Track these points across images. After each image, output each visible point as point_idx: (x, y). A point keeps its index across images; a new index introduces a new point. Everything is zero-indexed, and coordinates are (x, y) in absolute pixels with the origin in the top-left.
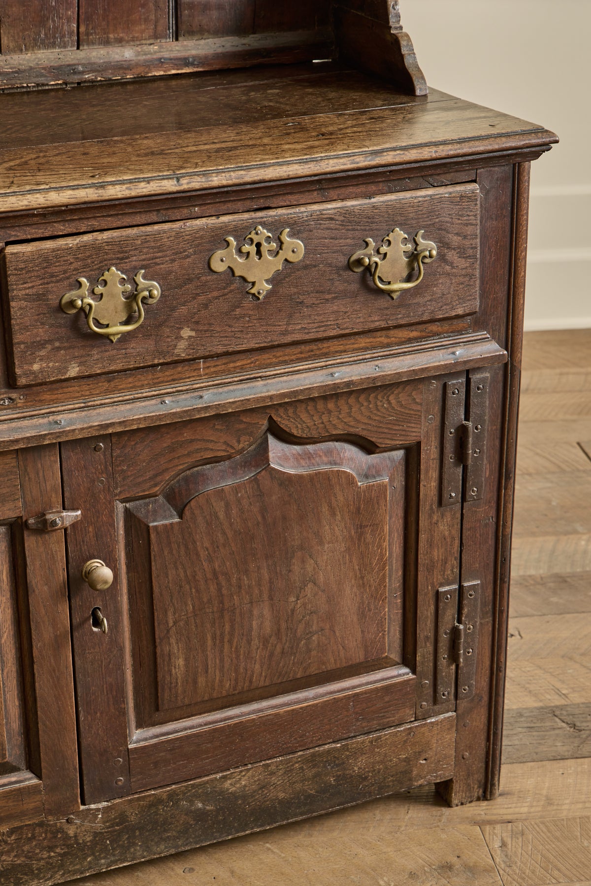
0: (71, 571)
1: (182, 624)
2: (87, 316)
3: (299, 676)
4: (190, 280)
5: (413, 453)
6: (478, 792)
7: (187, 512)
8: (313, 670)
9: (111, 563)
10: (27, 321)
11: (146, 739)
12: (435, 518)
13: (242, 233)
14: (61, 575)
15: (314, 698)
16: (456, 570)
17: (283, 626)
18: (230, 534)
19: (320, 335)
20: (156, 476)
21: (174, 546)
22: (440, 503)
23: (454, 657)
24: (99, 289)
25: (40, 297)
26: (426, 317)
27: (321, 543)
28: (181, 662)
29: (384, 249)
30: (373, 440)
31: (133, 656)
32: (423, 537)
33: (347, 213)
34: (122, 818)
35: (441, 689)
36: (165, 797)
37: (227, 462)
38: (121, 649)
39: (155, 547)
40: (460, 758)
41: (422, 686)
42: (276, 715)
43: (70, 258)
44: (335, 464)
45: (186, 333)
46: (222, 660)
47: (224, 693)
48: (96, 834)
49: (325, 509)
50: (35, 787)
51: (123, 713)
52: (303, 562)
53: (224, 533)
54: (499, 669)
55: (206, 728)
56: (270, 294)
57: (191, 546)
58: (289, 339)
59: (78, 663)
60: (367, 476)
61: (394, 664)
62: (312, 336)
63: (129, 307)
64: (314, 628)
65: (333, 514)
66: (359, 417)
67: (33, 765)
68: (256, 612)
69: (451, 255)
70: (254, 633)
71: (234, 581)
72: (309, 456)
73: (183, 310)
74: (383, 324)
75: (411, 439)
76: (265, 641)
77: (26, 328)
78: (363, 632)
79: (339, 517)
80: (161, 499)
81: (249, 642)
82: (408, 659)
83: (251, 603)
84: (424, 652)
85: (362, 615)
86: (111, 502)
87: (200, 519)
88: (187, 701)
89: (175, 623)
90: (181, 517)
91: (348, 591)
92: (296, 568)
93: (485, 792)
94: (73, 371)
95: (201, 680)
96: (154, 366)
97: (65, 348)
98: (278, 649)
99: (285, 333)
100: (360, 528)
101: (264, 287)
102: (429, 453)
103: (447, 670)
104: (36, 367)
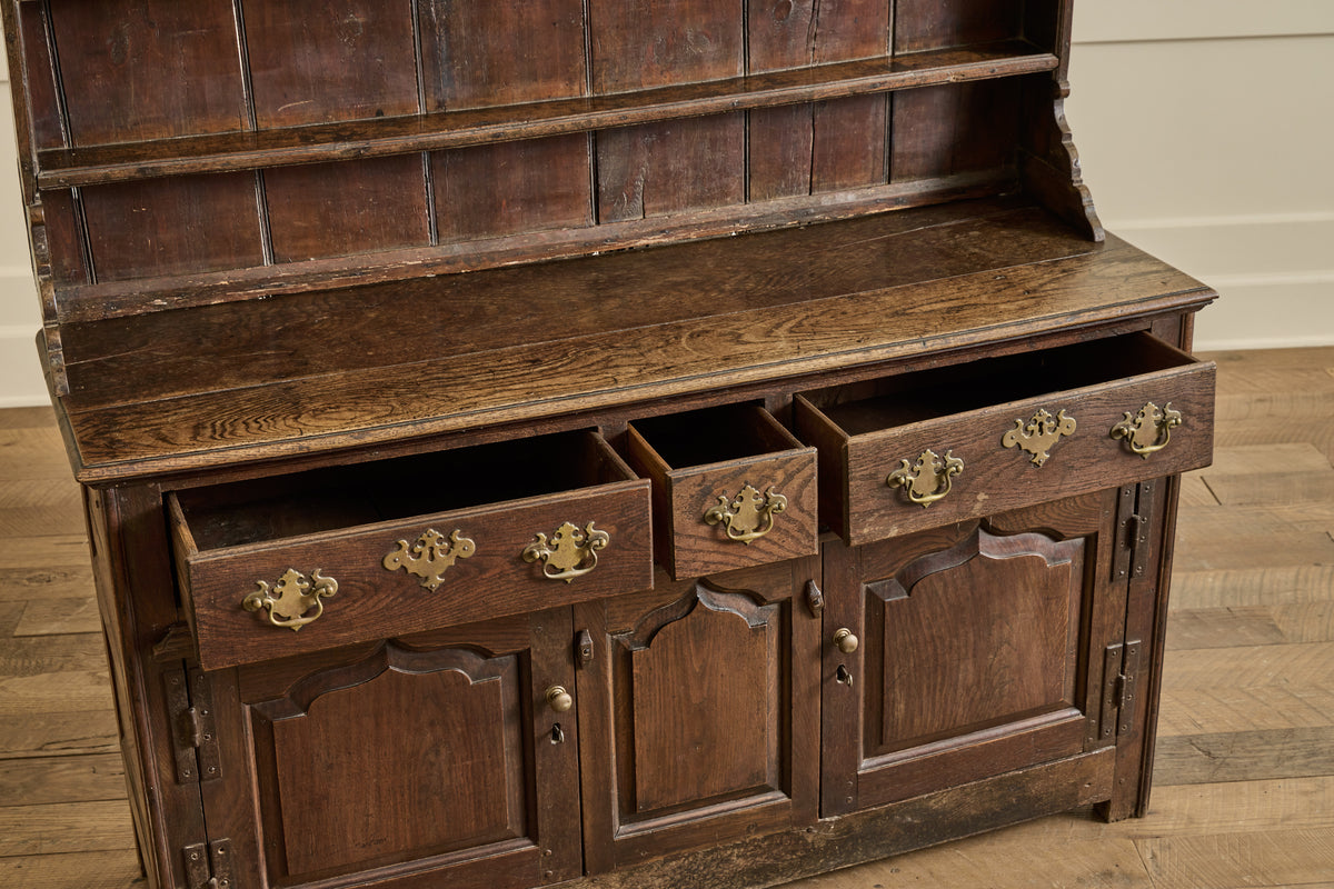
0: (825, 637)
1: (905, 676)
3: (993, 717)
4: (987, 456)
5: (1091, 542)
6: (1131, 811)
7: (914, 591)
8: (1004, 712)
9: (855, 631)
10: (861, 496)
11: (870, 767)
12: (1107, 591)
14: (817, 640)
15: (1003, 735)
16: (1122, 632)
17: (983, 677)
18: (946, 607)
20: (892, 564)
21: (903, 617)
22: (1111, 580)
23: (1117, 702)
25: (872, 476)
27: (1017, 613)
28: (902, 707)
30: (1061, 531)
31: (865, 701)
32: (1096, 606)
34: (849, 829)
35: (1105, 727)
36: (883, 811)
37: (947, 551)
38: (858, 697)
39: (888, 617)
40: (1117, 783)
41: (1090, 724)
42: (974, 748)
43: (897, 445)
44: (1030, 550)
45: (982, 497)
46: (934, 704)
47: (934, 730)
48: (828, 841)
49: (1020, 587)
50: (786, 804)
51: (854, 748)
52: (1001, 627)
53: (942, 607)
54: (1153, 711)
55: (918, 758)
56: (1047, 462)
57: (916, 617)
59: (825, 707)
60: (1054, 559)
61: (1067, 707)
63: (939, 480)
64: (1007, 679)
65: (1027, 590)
66: (1051, 514)
67: (785, 786)
68: (962, 667)
70: (960, 684)
71: (947, 643)
72: (1010, 544)
73: (979, 479)
74: (1135, 480)
75: (1091, 531)
76: (968, 690)
77: (860, 501)
78: (1045, 682)
79: (1031, 592)
80: (894, 580)
81: (955, 691)
82: (1079, 703)
83: (959, 660)
84: (1093, 697)
85: (1045, 668)
86: (858, 584)
87: (924, 596)
88: (904, 737)
89: (901, 677)
90: (909, 595)
91: (1035, 649)
92: (995, 632)
93: (1135, 811)
95: (917, 721)
97: (889, 515)
98: (978, 697)
99: (1057, 492)
100: (1047, 601)
101: (1044, 457)
102: (1105, 539)
103: (1109, 711)
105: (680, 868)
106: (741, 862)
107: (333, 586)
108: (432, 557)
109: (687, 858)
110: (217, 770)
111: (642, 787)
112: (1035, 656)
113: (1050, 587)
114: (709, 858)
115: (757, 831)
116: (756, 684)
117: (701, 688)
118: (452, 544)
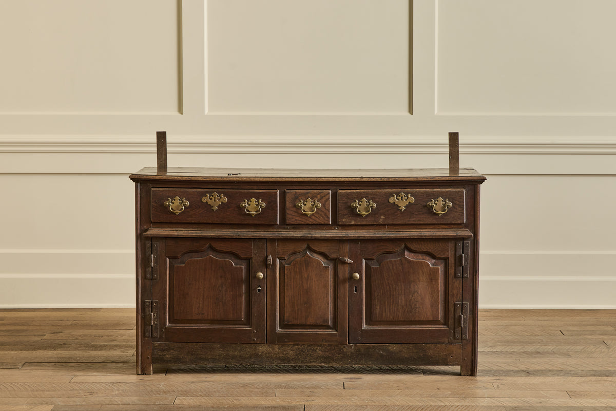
0: (350, 275)
1: (379, 296)
2: (356, 208)
4: (383, 204)
5: (447, 261)
6: (469, 373)
7: (381, 265)
8: (417, 319)
9: (360, 275)
11: (367, 328)
12: (454, 281)
13: (398, 194)
14: (347, 275)
16: (461, 298)
17: (408, 304)
18: (393, 274)
19: (419, 223)
20: (373, 253)
21: (378, 274)
22: (455, 277)
24: (360, 203)
26: (449, 222)
27: (419, 281)
28: (378, 307)
29: (436, 202)
30: (435, 255)
32: (450, 286)
33: (426, 192)
34: (359, 350)
36: (371, 346)
37: (394, 254)
38: (362, 300)
39: (373, 273)
40: (463, 359)
41: (450, 332)
43: (354, 195)
44: (424, 260)
45: (382, 217)
46: (390, 310)
48: (352, 353)
49: (421, 272)
50: (335, 334)
51: (361, 319)
52: (414, 286)
54: (475, 333)
56: (405, 210)
57: (382, 275)
58: (410, 223)
59: (350, 301)
60: (434, 265)
62: (416, 223)
63: (367, 208)
64: (417, 306)
65: (423, 274)
67: (336, 328)
68: (400, 298)
69: (457, 207)
70: (399, 304)
71: (394, 287)
72: (416, 256)
73: (382, 211)
74: (436, 223)
75: (446, 256)
76: (403, 308)
78: (432, 311)
79: (425, 275)
80: (375, 260)
81: (398, 306)
82: (447, 323)
83: (399, 295)
84: (451, 321)
85: (432, 306)
87: (385, 268)
88: (380, 320)
89: (377, 296)
91: (427, 297)
92: (412, 287)
93: (472, 373)
94: (353, 223)
95: (384, 314)
96: (373, 225)
97: (351, 217)
98: (406, 310)
99: (409, 221)
100: (431, 280)
101: (403, 208)
102: (452, 261)
103: (458, 329)
104: (344, 220)
105: (299, 349)
106: (320, 352)
107: (188, 203)
108: (215, 201)
109: (301, 346)
110: (157, 276)
111: (286, 315)
112: (428, 301)
113: (432, 275)
114: (309, 348)
115: (326, 342)
116: (326, 286)
117: (307, 284)
118: (220, 197)
